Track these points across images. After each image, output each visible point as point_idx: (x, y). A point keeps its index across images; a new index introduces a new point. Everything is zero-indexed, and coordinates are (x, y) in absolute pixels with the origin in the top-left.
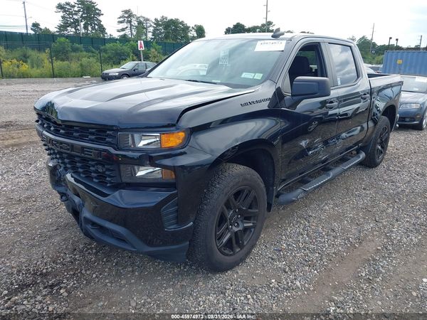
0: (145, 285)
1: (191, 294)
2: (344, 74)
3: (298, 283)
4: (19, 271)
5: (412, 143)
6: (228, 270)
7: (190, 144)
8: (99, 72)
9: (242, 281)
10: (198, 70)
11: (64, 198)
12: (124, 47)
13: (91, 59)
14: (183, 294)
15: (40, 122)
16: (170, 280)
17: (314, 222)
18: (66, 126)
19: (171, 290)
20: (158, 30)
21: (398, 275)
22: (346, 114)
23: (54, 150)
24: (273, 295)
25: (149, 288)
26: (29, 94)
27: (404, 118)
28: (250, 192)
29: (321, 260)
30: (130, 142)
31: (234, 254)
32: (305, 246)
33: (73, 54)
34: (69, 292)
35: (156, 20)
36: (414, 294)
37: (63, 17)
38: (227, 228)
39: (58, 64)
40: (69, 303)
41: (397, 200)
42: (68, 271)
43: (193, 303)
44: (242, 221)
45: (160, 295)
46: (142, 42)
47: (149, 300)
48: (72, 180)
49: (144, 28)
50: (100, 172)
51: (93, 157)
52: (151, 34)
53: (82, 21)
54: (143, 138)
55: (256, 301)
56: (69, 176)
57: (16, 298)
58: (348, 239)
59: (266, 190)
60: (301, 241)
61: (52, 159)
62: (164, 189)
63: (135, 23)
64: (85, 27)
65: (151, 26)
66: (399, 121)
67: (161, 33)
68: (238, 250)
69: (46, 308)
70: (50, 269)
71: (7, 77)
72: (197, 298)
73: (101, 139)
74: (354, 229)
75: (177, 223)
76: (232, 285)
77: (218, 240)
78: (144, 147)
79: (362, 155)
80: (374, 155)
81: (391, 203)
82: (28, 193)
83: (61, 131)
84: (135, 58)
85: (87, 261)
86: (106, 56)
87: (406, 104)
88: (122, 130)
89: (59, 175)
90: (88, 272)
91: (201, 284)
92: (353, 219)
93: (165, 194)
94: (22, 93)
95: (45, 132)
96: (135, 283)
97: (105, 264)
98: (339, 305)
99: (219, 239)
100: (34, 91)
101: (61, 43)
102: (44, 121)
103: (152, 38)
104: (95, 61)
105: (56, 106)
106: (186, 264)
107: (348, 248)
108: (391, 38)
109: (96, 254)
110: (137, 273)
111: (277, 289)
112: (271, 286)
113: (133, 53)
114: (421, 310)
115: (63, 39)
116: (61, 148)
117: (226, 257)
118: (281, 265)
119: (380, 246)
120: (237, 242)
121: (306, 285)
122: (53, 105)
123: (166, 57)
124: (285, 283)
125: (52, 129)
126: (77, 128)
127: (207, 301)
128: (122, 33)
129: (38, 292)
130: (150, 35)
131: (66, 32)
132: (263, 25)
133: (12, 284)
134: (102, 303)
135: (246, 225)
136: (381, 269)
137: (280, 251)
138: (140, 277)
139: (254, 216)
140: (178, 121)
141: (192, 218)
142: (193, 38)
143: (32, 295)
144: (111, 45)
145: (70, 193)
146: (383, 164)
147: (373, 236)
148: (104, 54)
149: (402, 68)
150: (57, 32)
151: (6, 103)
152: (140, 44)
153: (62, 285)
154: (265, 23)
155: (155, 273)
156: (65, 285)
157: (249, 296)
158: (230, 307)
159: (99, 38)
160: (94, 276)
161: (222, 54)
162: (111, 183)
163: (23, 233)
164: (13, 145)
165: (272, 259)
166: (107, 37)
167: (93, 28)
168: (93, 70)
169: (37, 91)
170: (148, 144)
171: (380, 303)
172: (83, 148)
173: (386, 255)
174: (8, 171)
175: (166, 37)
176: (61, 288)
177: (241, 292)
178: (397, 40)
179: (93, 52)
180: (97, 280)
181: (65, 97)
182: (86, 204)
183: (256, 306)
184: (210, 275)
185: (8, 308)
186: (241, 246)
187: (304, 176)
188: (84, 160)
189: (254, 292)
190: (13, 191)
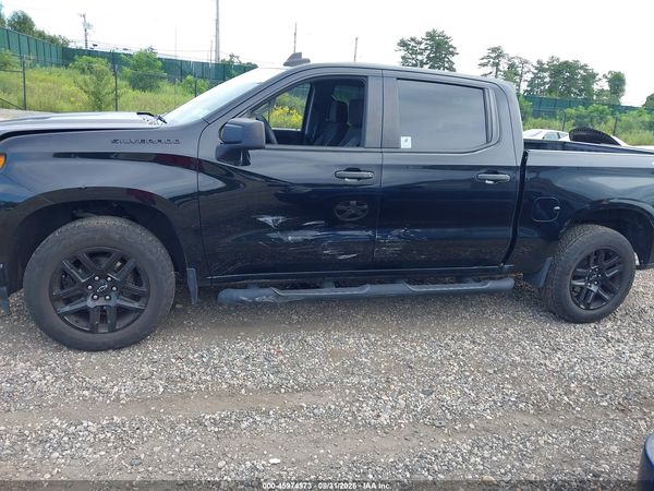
31: (92, 332)
35: (539, 62)
37: (403, 58)
44: (118, 297)
49: (517, 74)
52: (527, 83)
63: (504, 66)
65: (529, 71)
67: (544, 83)
103: (526, 91)
117: (75, 331)
130: (524, 86)
175: (552, 90)
186: (110, 328)
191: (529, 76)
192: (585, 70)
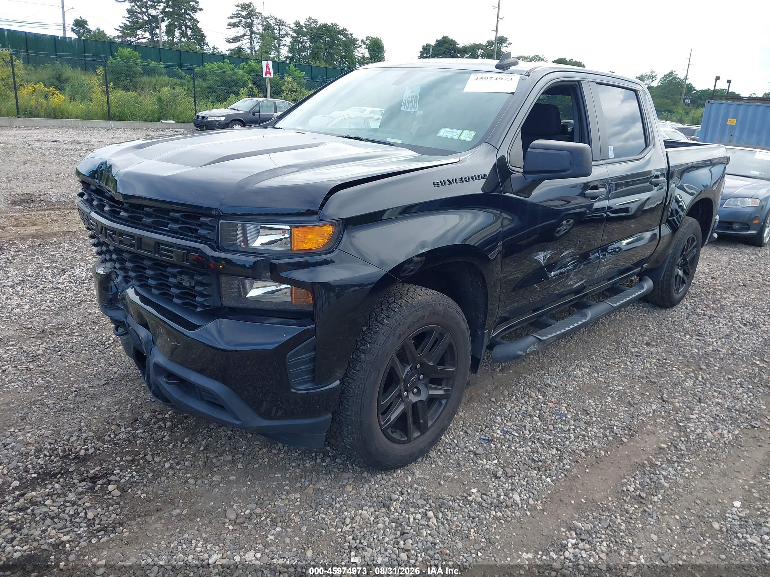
0: (252, 486)
1: (331, 505)
2: (627, 139)
3: (516, 497)
4: (39, 451)
5: (741, 269)
6: (398, 467)
7: (340, 247)
8: (191, 113)
9: (420, 488)
10: (366, 119)
11: (121, 330)
12: (238, 71)
13: (178, 89)
14: (317, 504)
15: (85, 197)
16: (296, 480)
17: (553, 396)
18: (132, 205)
19: (298, 496)
20: (299, 42)
21: (691, 492)
22: (626, 210)
23: (108, 245)
24: (472, 514)
25: (260, 491)
26: (64, 146)
27: (731, 223)
28: (442, 335)
29: (561, 460)
30: (240, 237)
31: (409, 441)
32: (533, 436)
33: (146, 79)
34: (122, 489)
35: (297, 24)
36: (716, 526)
37: (130, 11)
38: (400, 396)
39: (117, 95)
40: (122, 508)
41: (704, 367)
42: (122, 454)
43: (333, 520)
44: (426, 386)
45: (279, 503)
46: (270, 63)
47: (258, 511)
48: (137, 299)
49: (275, 38)
50: (185, 288)
51: (174, 260)
52: (286, 49)
53: (163, 21)
54: (262, 231)
55: (443, 523)
56: (131, 293)
57: (34, 493)
58: (611, 427)
59: (471, 334)
60: (528, 427)
61: (104, 261)
62: (293, 321)
63: (258, 28)
64: (170, 32)
65: (287, 34)
66: (719, 227)
67: (305, 49)
68: (416, 434)
69: (82, 514)
70: (92, 451)
71: (25, 115)
72: (341, 511)
73: (191, 230)
74: (622, 412)
75: (313, 380)
76: (402, 494)
77: (382, 414)
78: (263, 248)
79: (648, 285)
80: (670, 285)
81: (693, 371)
82: (58, 321)
83: (123, 214)
84: (256, 91)
85: (156, 441)
86: (205, 85)
87: (736, 197)
88: (225, 216)
89: (114, 290)
90: (157, 459)
91: (349, 488)
92: (622, 395)
93: (295, 330)
94: (53, 145)
95: (93, 215)
96: (237, 481)
97: (186, 447)
98: (583, 537)
99: (384, 413)
100: (73, 142)
101: (124, 59)
102: (94, 195)
103: (288, 57)
104: (184, 93)
105: (114, 171)
106: (326, 455)
107: (609, 443)
108: (718, 78)
109: (172, 429)
110: (240, 466)
111: (480, 504)
112: (470, 498)
113: (254, 82)
114: (723, 553)
115: (127, 51)
116: (121, 242)
117: (396, 446)
118: (488, 465)
119: (665, 442)
120: (416, 422)
121: (531, 501)
122: (109, 168)
123: (312, 91)
124: (495, 495)
125: (107, 208)
126: (150, 210)
127: (358, 518)
128: (235, 45)
129: (69, 487)
130: (285, 52)
131: (133, 39)
132: (490, 43)
133: (27, 471)
134: (178, 511)
135: (432, 392)
136: (662, 481)
137: (489, 441)
138: (246, 472)
139: (448, 379)
140: (322, 205)
141: (340, 373)
142: (363, 61)
143: (60, 492)
144: (215, 65)
145: (132, 322)
146: (687, 302)
147: (656, 425)
148: (201, 82)
149: (736, 133)
150: (118, 37)
151: (24, 162)
152: (267, 65)
153: (112, 478)
154: (493, 39)
155: (271, 467)
156: (117, 478)
157: (430, 514)
158: (396, 529)
159: (192, 52)
160: (167, 465)
161: (407, 94)
162: (202, 306)
163: (47, 388)
164: (34, 237)
165: (476, 454)
166: (207, 50)
167: (183, 34)
168: (179, 109)
169: (78, 142)
170: (270, 243)
171: (655, 537)
172: (158, 243)
173: (675, 459)
174: (23, 281)
175: (315, 56)
176: (109, 482)
177: (418, 506)
178: (729, 82)
179: (181, 78)
180: (171, 472)
181: (131, 155)
182: (159, 342)
183: (442, 530)
184: (365, 474)
185: (20, 510)
186: (423, 429)
187: (541, 315)
188: (158, 265)
189: (440, 507)
190: (31, 315)
191: (288, 40)
192: (345, 35)
